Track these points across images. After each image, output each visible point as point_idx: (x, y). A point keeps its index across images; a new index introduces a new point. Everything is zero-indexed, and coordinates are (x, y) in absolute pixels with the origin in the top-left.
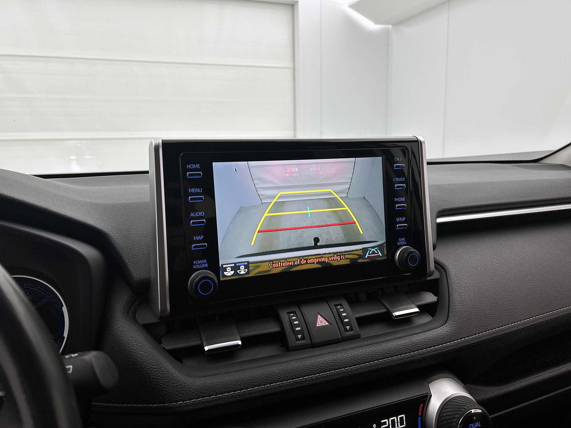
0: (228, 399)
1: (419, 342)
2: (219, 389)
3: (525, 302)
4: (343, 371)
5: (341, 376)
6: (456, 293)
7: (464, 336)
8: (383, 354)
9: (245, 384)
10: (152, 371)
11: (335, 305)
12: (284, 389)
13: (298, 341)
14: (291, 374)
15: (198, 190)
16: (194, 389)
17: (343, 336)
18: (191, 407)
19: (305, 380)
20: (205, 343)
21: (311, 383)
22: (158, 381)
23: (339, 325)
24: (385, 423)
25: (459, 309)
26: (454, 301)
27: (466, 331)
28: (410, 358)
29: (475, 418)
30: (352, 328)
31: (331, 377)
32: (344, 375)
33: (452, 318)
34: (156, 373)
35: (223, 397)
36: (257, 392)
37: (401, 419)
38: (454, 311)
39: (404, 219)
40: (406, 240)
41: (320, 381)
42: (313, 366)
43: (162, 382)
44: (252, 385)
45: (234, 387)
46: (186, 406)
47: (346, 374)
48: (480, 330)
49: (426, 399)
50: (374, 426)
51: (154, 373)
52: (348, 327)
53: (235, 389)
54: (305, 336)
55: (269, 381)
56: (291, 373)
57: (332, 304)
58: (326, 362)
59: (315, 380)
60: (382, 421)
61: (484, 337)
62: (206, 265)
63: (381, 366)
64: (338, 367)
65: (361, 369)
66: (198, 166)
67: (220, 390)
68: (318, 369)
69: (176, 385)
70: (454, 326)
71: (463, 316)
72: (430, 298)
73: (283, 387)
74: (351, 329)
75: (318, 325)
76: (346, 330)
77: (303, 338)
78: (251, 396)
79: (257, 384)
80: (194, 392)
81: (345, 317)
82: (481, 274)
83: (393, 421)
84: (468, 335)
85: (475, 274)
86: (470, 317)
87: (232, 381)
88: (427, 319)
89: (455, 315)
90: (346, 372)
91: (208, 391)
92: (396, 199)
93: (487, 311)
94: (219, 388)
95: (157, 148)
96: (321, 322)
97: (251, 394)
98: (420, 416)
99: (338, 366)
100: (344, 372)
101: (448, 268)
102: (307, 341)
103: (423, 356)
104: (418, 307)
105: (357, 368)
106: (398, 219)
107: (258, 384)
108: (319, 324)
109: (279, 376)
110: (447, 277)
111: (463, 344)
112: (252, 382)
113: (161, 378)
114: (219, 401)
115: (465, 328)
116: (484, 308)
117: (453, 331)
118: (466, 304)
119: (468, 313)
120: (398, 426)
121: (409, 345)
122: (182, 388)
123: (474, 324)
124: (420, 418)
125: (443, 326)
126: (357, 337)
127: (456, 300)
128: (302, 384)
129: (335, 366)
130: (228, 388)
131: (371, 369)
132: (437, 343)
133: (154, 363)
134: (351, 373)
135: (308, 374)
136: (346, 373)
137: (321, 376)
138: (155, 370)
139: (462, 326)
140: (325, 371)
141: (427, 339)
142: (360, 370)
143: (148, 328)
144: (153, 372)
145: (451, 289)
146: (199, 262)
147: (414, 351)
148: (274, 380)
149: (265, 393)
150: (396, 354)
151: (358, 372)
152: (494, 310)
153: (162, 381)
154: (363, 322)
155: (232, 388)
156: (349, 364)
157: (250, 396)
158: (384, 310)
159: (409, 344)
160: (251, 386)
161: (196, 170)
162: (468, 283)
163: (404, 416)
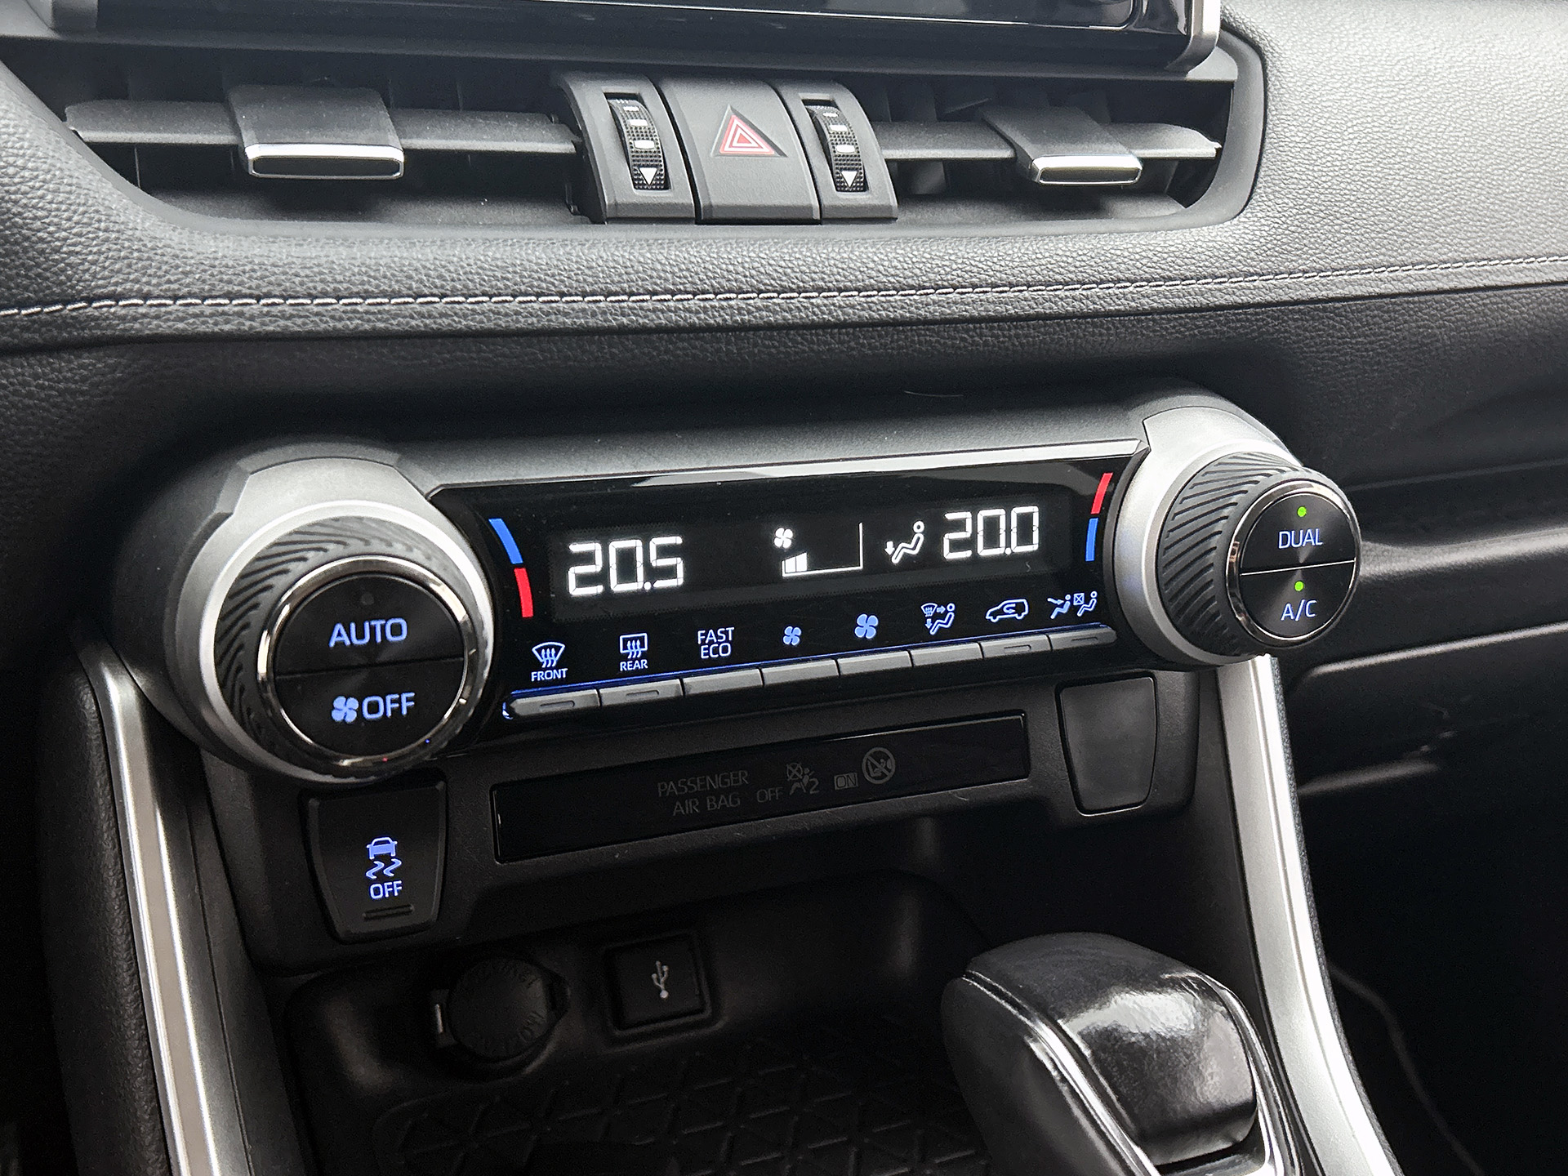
0: (332, 317)
1: (1126, 254)
2: (297, 280)
3: (1553, 199)
4: (812, 300)
5: (802, 318)
6: (1295, 123)
7: (1304, 267)
8: (975, 270)
9: (410, 278)
10: (12, 177)
11: (806, 102)
12: (569, 321)
13: (643, 189)
14: (601, 275)
16: (193, 261)
17: (825, 202)
18: (181, 325)
19: (659, 305)
20: (250, 135)
21: (682, 323)
22: (40, 213)
23: (813, 161)
24: (959, 525)
25: (1296, 175)
26: (1281, 149)
27: (1311, 248)
28: (1081, 300)
29: (1302, 512)
30: (865, 181)
31: (764, 313)
32: (814, 313)
33: (1263, 201)
34: (30, 184)
35: (316, 309)
36: (456, 314)
37: (1025, 521)
38: (1276, 178)
41: (719, 320)
42: (691, 262)
43: (56, 220)
44: (436, 287)
45: (363, 283)
46: (157, 317)
47: (823, 313)
48: (1367, 257)
50: (919, 527)
51: (21, 183)
52: (849, 177)
53: (366, 291)
54: (671, 176)
55: (508, 283)
56: (603, 272)
57: (796, 96)
58: (748, 260)
59: (697, 312)
60: (950, 516)
61: (1380, 283)
63: (966, 311)
64: (793, 283)
65: (885, 305)
67: (302, 284)
68: (714, 278)
69: (118, 238)
70: (1268, 226)
71: (1309, 200)
72: (1191, 145)
73: (566, 314)
74: (862, 186)
75: (727, 148)
76: (839, 186)
77: (662, 184)
78: (434, 326)
79: (459, 287)
80: (191, 272)
81: (843, 139)
82: (1402, 87)
83: (992, 525)
84: (1318, 266)
85: (1378, 80)
86: (1336, 209)
87: (353, 262)
89: (1279, 192)
90: (825, 305)
91: (250, 278)
93: (1404, 200)
94: (297, 275)
96: (742, 140)
97: (430, 316)
98: (1095, 516)
99: (795, 281)
100: (818, 306)
101: (1272, 48)
102: (679, 195)
103: (1133, 304)
105: (869, 300)
107: (465, 287)
108: (731, 146)
109: (553, 276)
110: (1265, 75)
111: (1297, 290)
112: (441, 277)
113: (54, 206)
114: (299, 321)
115: (1312, 240)
116: (1393, 188)
117: (1262, 240)
118: (1329, 164)
119: (1331, 193)
120: (1008, 545)
121: (1085, 258)
122: (139, 250)
123: (1346, 234)
124: (1093, 523)
125: (1228, 223)
126: (878, 220)
127: (1291, 145)
128: (646, 317)
129: (784, 278)
130: (335, 281)
131: (922, 312)
132: (1193, 268)
133: (22, 148)
134: (844, 313)
135: (671, 287)
136: (824, 308)
137: (724, 304)
138: (27, 174)
139: (1300, 230)
140: (741, 288)
141: (1159, 249)
142: (878, 310)
144: (16, 180)
145: (1276, 110)
147: (1101, 279)
148: (532, 286)
149: (491, 325)
150: (1029, 279)
151: (871, 317)
152: (1430, 204)
153: (56, 216)
155: (354, 284)
156: (837, 281)
157: (426, 325)
158: (1006, 152)
159: (1085, 255)
160: (435, 291)
162: (1344, 102)
163: (1034, 510)
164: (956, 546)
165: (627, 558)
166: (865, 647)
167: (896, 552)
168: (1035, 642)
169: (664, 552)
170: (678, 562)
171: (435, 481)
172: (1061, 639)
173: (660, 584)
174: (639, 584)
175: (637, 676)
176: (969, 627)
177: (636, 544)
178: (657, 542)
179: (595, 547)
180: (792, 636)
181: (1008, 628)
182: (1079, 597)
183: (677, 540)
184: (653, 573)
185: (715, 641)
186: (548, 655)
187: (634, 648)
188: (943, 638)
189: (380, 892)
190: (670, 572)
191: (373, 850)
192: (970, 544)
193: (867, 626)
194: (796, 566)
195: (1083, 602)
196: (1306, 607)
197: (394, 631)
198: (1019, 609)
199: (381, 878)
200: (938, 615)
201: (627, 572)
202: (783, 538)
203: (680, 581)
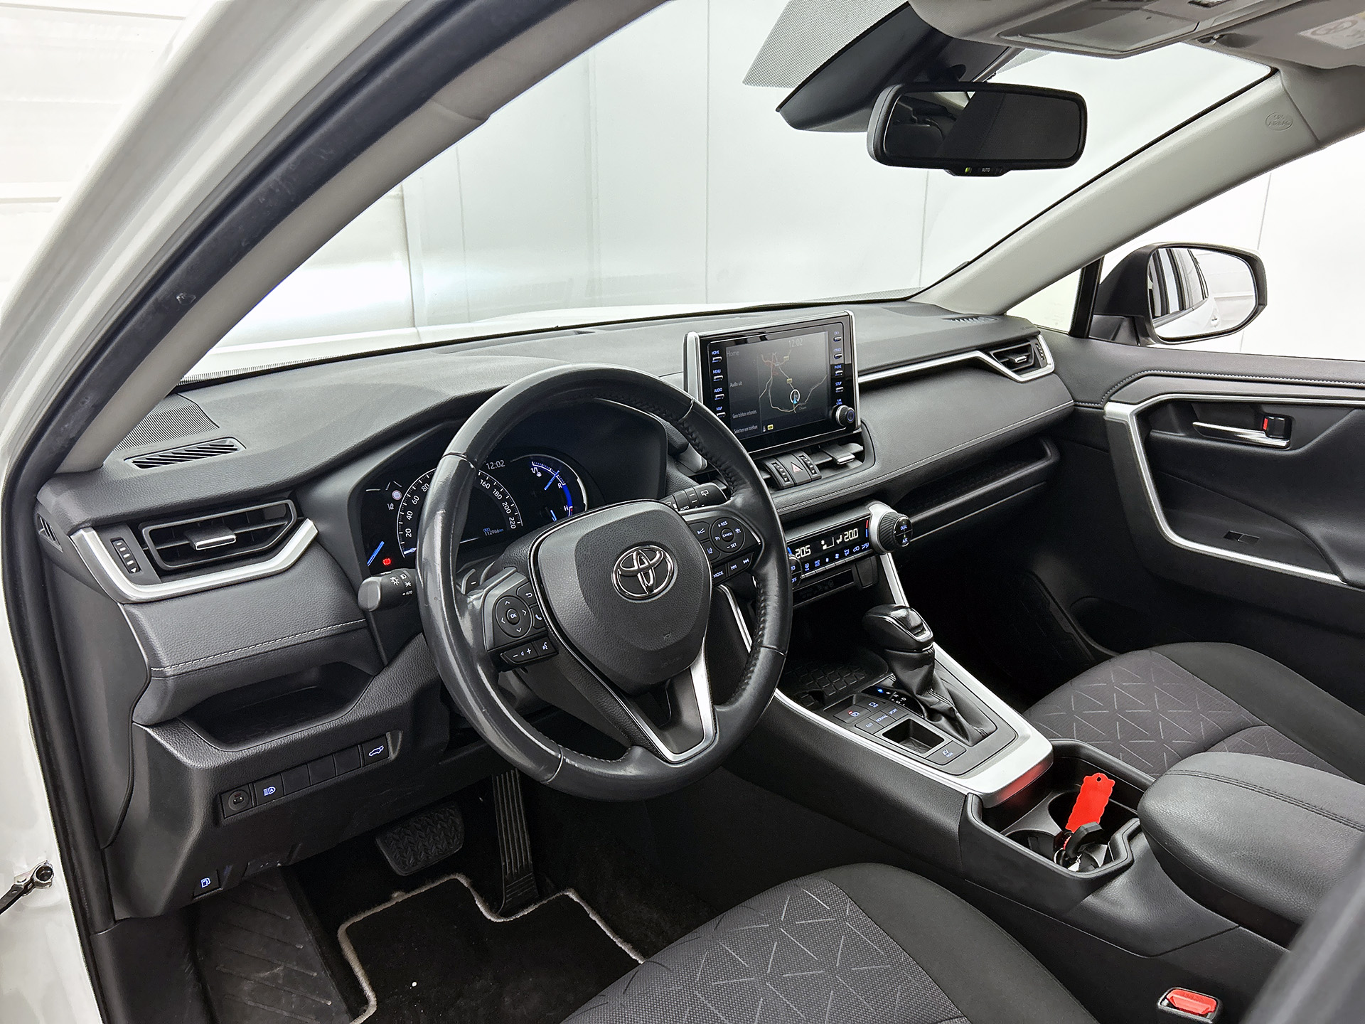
6: (877, 442)
7: (889, 473)
11: (800, 457)
15: (719, 371)
17: (811, 478)
23: (806, 469)
24: (846, 534)
25: (880, 453)
26: (877, 448)
30: (815, 470)
33: (878, 460)
37: (856, 531)
39: (840, 383)
40: (843, 401)
49: (868, 518)
50: (841, 536)
52: (813, 471)
54: (789, 478)
57: (798, 456)
66: (718, 352)
71: (884, 459)
72: (857, 448)
74: (815, 473)
76: (812, 474)
77: (787, 480)
83: (851, 533)
88: (858, 463)
89: (880, 458)
95: (697, 342)
96: (795, 468)
98: (866, 528)
101: (866, 423)
104: (854, 454)
106: (836, 384)
108: (793, 469)
110: (867, 431)
111: (887, 478)
116: (897, 452)
117: (880, 470)
118: (885, 449)
119: (887, 455)
120: (854, 536)
125: (873, 467)
126: (819, 478)
139: (887, 465)
145: (873, 439)
154: (821, 467)
158: (831, 459)
161: (717, 355)
162: (883, 433)
163: (856, 529)
164: (847, 538)
165: (803, 551)
166: (838, 560)
167: (838, 541)
168: (861, 554)
169: (808, 548)
170: (810, 550)
172: (865, 552)
173: (808, 555)
174: (805, 555)
175: (808, 572)
176: (851, 553)
177: (804, 548)
178: (806, 547)
179: (799, 550)
180: (827, 560)
181: (857, 552)
183: (809, 546)
184: (807, 552)
185: (817, 563)
187: (807, 566)
188: (848, 556)
190: (808, 552)
192: (848, 538)
193: (837, 556)
194: (825, 547)
195: (866, 545)
198: (858, 548)
200: (847, 552)
201: (803, 553)
202: (823, 542)
203: (810, 553)
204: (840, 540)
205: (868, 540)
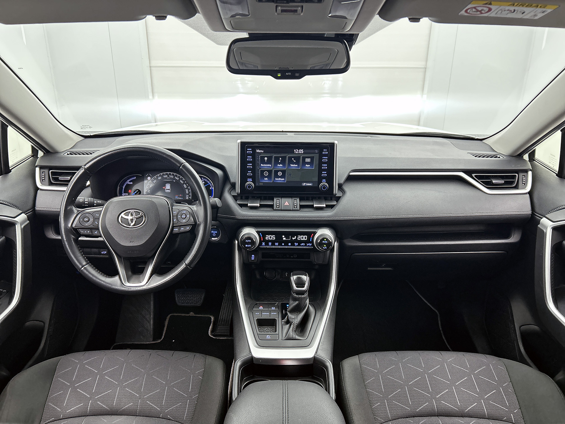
1: (318, 215)
4: (287, 218)
9: (256, 216)
10: (232, 208)
13: (277, 208)
15: (250, 157)
16: (242, 214)
17: (292, 209)
20: (249, 203)
21: (276, 220)
23: (292, 205)
27: (339, 215)
30: (297, 207)
31: (283, 219)
33: (335, 210)
39: (326, 172)
40: (326, 180)
43: (234, 211)
49: (315, 233)
52: (295, 207)
53: (253, 216)
57: (293, 199)
58: (282, 215)
60: (299, 236)
61: (346, 219)
62: (252, 181)
66: (251, 149)
67: (249, 216)
75: (285, 204)
76: (294, 208)
77: (279, 207)
81: (296, 203)
83: (302, 237)
87: (253, 214)
88: (327, 209)
89: (337, 210)
91: (246, 215)
92: (323, 165)
95: (239, 143)
96: (287, 204)
98: (311, 237)
101: (347, 193)
104: (326, 205)
106: (323, 173)
110: (344, 196)
116: (352, 209)
117: (333, 214)
120: (304, 239)
122: (239, 213)
125: (331, 212)
126: (297, 210)
128: (274, 219)
130: (251, 216)
131: (297, 220)
140: (282, 217)
143: (234, 196)
146: (249, 179)
154: (303, 206)
158: (312, 204)
159: (314, 215)
161: (250, 150)
163: (306, 236)
164: (299, 238)
165: (270, 237)
166: (289, 246)
167: (293, 239)
168: (305, 247)
169: (273, 237)
170: (275, 238)
171: (256, 230)
172: (307, 247)
173: (273, 239)
174: (271, 239)
175: (270, 246)
176: (299, 245)
177: (271, 236)
178: (273, 236)
179: (268, 236)
180: (283, 244)
181: (303, 246)
182: (310, 244)
183: (275, 236)
184: (272, 238)
185: (277, 244)
186: (264, 243)
187: (270, 244)
188: (297, 246)
189: (252, 259)
190: (274, 238)
191: (252, 256)
193: (290, 244)
194: (284, 239)
195: (310, 245)
196: (326, 248)
197: (250, 241)
198: (304, 244)
199: (253, 258)
200: (296, 244)
201: (270, 238)
202: (283, 236)
203: (275, 239)
204: (295, 238)
205: (312, 242)
